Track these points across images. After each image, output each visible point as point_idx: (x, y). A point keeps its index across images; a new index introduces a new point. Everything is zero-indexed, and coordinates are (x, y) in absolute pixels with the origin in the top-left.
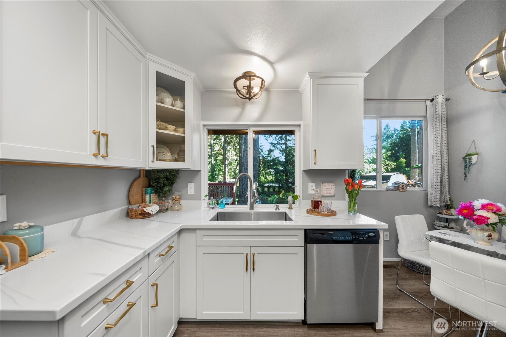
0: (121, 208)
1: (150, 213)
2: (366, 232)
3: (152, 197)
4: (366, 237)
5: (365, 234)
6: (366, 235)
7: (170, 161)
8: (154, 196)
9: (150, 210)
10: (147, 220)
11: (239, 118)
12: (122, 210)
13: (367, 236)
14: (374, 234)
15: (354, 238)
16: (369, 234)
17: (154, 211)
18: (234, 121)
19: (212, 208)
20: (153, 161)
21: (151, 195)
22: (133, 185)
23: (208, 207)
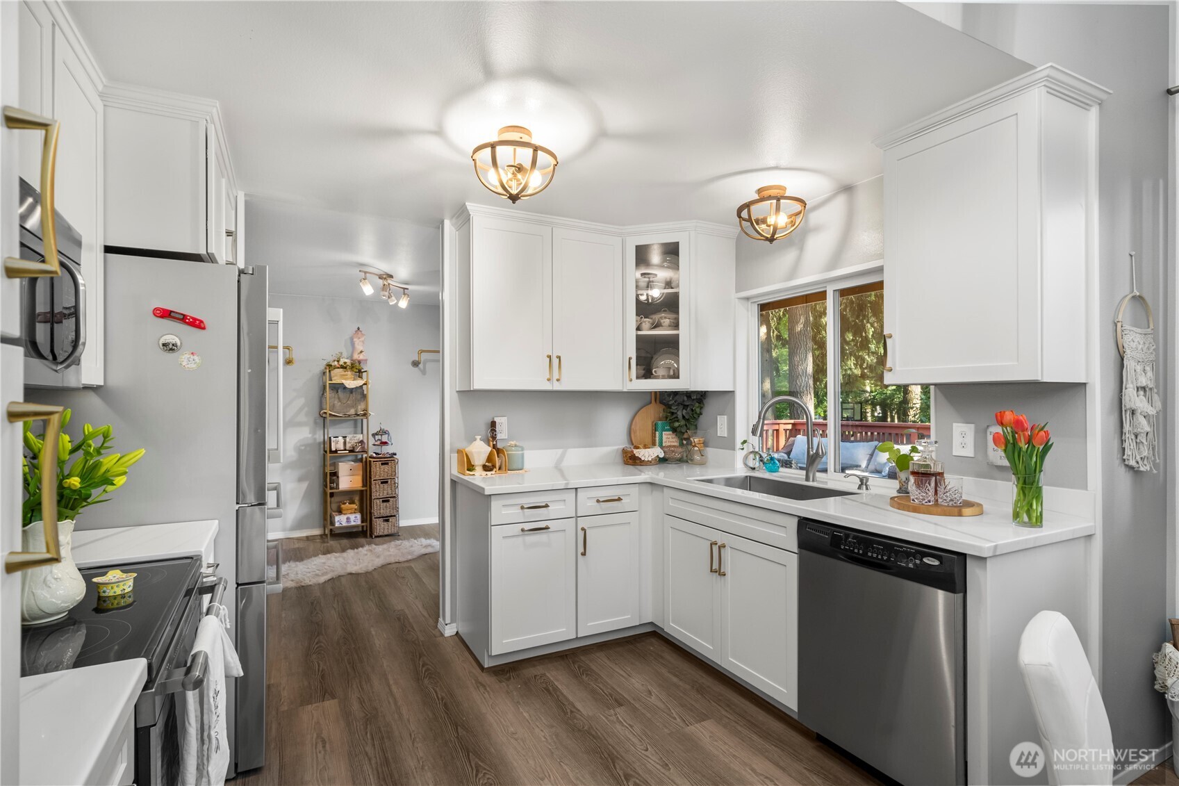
0: (616, 447)
1: (641, 459)
2: (918, 552)
3: (664, 437)
4: (915, 564)
5: (914, 555)
6: (915, 559)
7: (664, 377)
8: (669, 436)
9: (642, 454)
10: (637, 469)
11: (793, 273)
12: (618, 450)
13: (918, 562)
14: (936, 563)
15: (885, 558)
16: (925, 560)
17: (647, 457)
18: (785, 281)
19: (752, 468)
20: (631, 380)
21: (664, 433)
22: (637, 417)
23: (746, 465)
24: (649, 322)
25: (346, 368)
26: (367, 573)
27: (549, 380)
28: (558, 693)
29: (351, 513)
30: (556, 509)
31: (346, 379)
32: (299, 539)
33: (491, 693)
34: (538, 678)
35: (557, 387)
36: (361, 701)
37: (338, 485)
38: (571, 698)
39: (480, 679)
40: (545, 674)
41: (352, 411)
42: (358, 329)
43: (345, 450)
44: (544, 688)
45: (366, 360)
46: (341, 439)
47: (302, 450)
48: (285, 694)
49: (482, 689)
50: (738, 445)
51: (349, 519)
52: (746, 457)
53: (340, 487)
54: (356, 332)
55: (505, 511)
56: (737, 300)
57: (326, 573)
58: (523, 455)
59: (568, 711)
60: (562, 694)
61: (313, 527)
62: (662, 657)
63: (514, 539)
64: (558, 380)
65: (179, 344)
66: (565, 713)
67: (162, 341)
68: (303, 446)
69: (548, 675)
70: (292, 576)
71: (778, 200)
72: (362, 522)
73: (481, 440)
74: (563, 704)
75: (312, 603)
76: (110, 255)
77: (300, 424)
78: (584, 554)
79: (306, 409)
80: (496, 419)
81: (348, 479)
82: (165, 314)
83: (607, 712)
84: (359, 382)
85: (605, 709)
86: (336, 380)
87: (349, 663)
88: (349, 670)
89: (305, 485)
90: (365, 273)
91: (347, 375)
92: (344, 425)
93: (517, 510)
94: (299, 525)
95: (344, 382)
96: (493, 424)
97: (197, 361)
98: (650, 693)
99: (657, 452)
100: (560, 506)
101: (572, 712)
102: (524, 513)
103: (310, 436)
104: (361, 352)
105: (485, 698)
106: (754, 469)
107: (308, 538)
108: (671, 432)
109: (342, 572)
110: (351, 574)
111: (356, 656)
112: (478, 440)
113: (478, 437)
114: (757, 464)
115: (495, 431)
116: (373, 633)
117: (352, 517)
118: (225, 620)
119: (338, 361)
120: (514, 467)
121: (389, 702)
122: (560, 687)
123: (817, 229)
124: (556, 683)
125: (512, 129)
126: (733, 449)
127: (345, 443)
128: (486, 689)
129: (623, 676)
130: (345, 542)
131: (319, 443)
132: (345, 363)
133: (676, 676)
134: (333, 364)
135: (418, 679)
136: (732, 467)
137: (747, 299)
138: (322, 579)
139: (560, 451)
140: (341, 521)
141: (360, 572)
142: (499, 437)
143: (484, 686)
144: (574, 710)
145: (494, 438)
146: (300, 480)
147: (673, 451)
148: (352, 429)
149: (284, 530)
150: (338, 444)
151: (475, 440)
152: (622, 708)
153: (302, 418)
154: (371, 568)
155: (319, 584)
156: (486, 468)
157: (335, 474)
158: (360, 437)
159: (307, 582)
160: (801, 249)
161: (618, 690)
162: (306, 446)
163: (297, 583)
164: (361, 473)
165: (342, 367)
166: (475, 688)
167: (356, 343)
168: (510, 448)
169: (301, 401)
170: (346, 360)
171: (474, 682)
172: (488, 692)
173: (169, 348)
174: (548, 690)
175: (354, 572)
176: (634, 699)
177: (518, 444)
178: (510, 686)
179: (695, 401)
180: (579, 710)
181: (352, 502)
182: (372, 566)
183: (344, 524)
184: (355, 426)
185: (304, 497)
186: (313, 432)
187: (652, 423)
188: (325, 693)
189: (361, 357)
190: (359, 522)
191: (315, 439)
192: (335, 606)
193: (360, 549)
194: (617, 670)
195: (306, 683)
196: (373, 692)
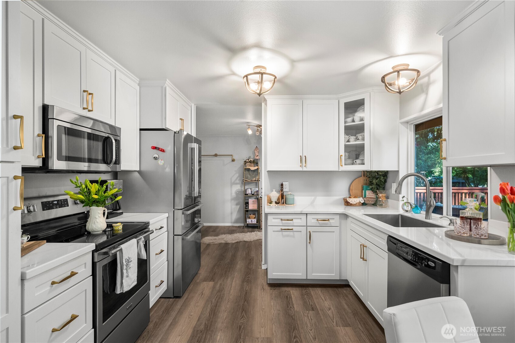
2: (427, 258)
3: (367, 193)
7: (359, 164)
8: (370, 193)
9: (351, 200)
10: (350, 207)
13: (426, 263)
14: (433, 265)
15: (414, 260)
16: (429, 263)
17: (353, 202)
20: (342, 166)
21: (367, 191)
22: (353, 183)
23: (403, 209)
24: (353, 138)
25: (251, 162)
26: (250, 242)
27: (301, 166)
28: (290, 299)
29: (253, 219)
30: (296, 222)
31: (251, 167)
32: (236, 227)
33: (265, 293)
34: (286, 291)
35: (305, 169)
36: (221, 285)
37: (248, 207)
38: (294, 302)
39: (264, 287)
40: (290, 291)
41: (254, 179)
42: (257, 147)
43: (251, 194)
44: (286, 296)
45: (259, 159)
46: (250, 190)
47: (238, 193)
48: (201, 277)
49: (262, 290)
50: (401, 199)
51: (252, 221)
52: (403, 205)
53: (249, 208)
54: (256, 148)
55: (274, 221)
56: (400, 124)
57: (236, 240)
58: (294, 198)
59: (290, 307)
60: (292, 300)
61: (241, 223)
62: (347, 296)
63: (277, 232)
64: (305, 166)
65: (158, 157)
66: (288, 307)
67: (154, 156)
68: (237, 192)
69: (291, 291)
70: (225, 239)
71: (398, 72)
72: (257, 222)
73: (275, 191)
74: (289, 304)
75: (226, 249)
76: (142, 132)
77: (237, 184)
78: (310, 243)
79: (239, 178)
80: (284, 183)
81: (252, 206)
82: (154, 148)
83: (305, 311)
84: (256, 168)
85: (305, 310)
86: (248, 167)
87: (225, 271)
88: (224, 274)
89: (238, 207)
90: (249, 125)
91: (251, 165)
92: (252, 184)
93: (279, 221)
94: (236, 221)
95: (250, 168)
96: (282, 185)
97: (163, 162)
98: (330, 309)
99: (361, 200)
100: (299, 221)
101: (291, 307)
102: (282, 222)
103: (240, 188)
104: (257, 156)
105: (261, 294)
106: (407, 211)
107: (239, 227)
108: (371, 191)
109: (242, 240)
110: (245, 241)
111: (228, 270)
112: (274, 191)
113: (274, 190)
114: (409, 208)
115: (283, 188)
116: (239, 263)
117: (253, 220)
118: (143, 242)
119: (248, 160)
120: (290, 203)
121: (229, 287)
122: (292, 297)
123: (434, 82)
124: (292, 295)
125: (257, 67)
126: (398, 200)
127: (251, 192)
128: (264, 291)
129: (322, 299)
130: (250, 229)
131: (244, 191)
132: (251, 160)
133: (348, 305)
134: (247, 161)
135: (243, 282)
136: (397, 209)
137: (407, 122)
138: (234, 242)
139: (313, 198)
140: (249, 221)
141: (248, 241)
142: (284, 190)
143: (264, 289)
144: (292, 307)
145: (282, 190)
146: (237, 204)
147: (368, 200)
148: (255, 186)
149: (231, 223)
150: (249, 192)
151: (273, 191)
152: (313, 311)
153: (238, 181)
154: (252, 240)
155: (232, 243)
156: (276, 203)
157: (248, 203)
158: (257, 189)
159: (229, 242)
160: (427, 94)
161: (316, 304)
162: (239, 192)
163: (225, 242)
164: (257, 203)
165: (250, 162)
166: (260, 290)
167: (256, 152)
168: (288, 195)
169: (237, 175)
170: (251, 159)
171: (261, 287)
172: (264, 292)
173: (155, 158)
174: (287, 297)
175: (246, 241)
176: (321, 310)
177: (291, 193)
178: (273, 292)
179: (381, 176)
180: (294, 308)
181: (254, 214)
182: (253, 239)
183: (250, 222)
184: (256, 185)
185: (238, 211)
186: (241, 187)
187: (362, 186)
188: (212, 279)
189: (257, 158)
190: (255, 222)
191: (242, 189)
192: (233, 251)
193: (253, 233)
194: (322, 297)
195: (208, 275)
196: (226, 283)
